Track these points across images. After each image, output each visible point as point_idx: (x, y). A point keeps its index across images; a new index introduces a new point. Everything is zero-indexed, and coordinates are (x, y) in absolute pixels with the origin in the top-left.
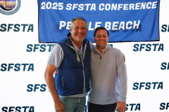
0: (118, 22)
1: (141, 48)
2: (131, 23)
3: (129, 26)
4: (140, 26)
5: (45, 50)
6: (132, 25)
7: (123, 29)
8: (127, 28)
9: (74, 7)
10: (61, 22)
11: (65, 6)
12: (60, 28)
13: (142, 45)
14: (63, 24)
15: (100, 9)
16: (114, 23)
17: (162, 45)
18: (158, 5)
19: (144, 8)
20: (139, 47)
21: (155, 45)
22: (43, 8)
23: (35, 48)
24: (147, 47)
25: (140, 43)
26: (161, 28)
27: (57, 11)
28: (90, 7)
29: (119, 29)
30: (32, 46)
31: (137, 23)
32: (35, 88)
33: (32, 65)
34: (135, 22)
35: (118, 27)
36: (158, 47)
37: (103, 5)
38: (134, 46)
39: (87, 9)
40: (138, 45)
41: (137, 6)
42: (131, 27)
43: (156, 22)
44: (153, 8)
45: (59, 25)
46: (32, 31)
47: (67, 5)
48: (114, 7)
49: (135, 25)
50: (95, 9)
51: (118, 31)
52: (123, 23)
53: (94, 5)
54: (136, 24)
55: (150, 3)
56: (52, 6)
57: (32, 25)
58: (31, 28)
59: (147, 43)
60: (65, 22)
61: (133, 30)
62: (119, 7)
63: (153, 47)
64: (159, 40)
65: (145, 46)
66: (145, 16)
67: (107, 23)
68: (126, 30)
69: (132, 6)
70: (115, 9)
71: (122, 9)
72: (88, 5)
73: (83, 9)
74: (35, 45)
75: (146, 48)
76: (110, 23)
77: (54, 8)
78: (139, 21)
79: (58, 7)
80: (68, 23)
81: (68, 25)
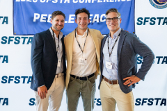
0: (92, 15)
2: (105, 16)
3: (103, 19)
5: (19, 42)
7: (98, 21)
8: (101, 20)
10: (35, 14)
12: (34, 21)
14: (37, 16)
22: (17, 0)
23: (10, 40)
26: (136, 21)
27: (32, 3)
29: (93, 22)
30: (6, 38)
32: (10, 80)
33: (7, 57)
35: (92, 20)
39: (61, 2)
43: (131, 15)
45: (33, 18)
46: (7, 23)
50: (69, 2)
51: (92, 24)
52: (97, 15)
57: (7, 18)
58: (6, 20)
60: (39, 15)
68: (100, 23)
70: (89, 2)
71: (96, 2)
74: (10, 37)
77: (28, 0)
80: (43, 15)
81: (42, 18)
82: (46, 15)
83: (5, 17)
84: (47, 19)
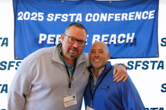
0: (108, 36)
1: (137, 65)
2: (124, 36)
3: (121, 40)
4: (135, 39)
6: (125, 39)
7: (115, 43)
8: (119, 42)
9: (56, 18)
10: (41, 35)
11: (45, 16)
12: (40, 42)
13: (137, 62)
14: (43, 37)
15: (87, 20)
16: (104, 36)
17: (162, 62)
18: (156, 14)
19: (139, 18)
20: (134, 65)
21: (154, 62)
22: (20, 19)
23: (10, 66)
24: (144, 64)
25: (135, 60)
26: (160, 42)
27: (37, 22)
28: (75, 17)
29: (110, 43)
31: (131, 36)
33: (6, 85)
34: (128, 35)
35: (108, 41)
36: (157, 64)
37: (91, 15)
38: (128, 64)
39: (72, 20)
40: (133, 63)
41: (130, 16)
42: (123, 41)
43: (154, 35)
44: (150, 18)
45: (38, 39)
46: (7, 45)
47: (49, 15)
48: (104, 17)
49: (128, 38)
50: (81, 21)
51: (109, 45)
52: (114, 36)
53: (80, 15)
54: (130, 38)
55: (147, 12)
56: (31, 16)
57: (7, 39)
59: (143, 60)
60: (45, 36)
61: (126, 45)
62: (110, 18)
63: (150, 65)
64: (158, 57)
65: (141, 64)
66: (140, 27)
67: (95, 36)
68: (117, 45)
69: (124, 16)
70: (105, 20)
71: (112, 20)
72: (72, 15)
73: (66, 20)
74: (10, 62)
75: (142, 66)
76: (99, 36)
77: (33, 19)
78: (133, 34)
79: (37, 18)
80: (50, 36)
81: (49, 39)
82: (54, 36)
83: (5, 39)
84: (55, 40)
